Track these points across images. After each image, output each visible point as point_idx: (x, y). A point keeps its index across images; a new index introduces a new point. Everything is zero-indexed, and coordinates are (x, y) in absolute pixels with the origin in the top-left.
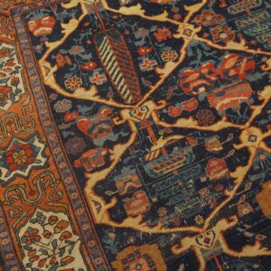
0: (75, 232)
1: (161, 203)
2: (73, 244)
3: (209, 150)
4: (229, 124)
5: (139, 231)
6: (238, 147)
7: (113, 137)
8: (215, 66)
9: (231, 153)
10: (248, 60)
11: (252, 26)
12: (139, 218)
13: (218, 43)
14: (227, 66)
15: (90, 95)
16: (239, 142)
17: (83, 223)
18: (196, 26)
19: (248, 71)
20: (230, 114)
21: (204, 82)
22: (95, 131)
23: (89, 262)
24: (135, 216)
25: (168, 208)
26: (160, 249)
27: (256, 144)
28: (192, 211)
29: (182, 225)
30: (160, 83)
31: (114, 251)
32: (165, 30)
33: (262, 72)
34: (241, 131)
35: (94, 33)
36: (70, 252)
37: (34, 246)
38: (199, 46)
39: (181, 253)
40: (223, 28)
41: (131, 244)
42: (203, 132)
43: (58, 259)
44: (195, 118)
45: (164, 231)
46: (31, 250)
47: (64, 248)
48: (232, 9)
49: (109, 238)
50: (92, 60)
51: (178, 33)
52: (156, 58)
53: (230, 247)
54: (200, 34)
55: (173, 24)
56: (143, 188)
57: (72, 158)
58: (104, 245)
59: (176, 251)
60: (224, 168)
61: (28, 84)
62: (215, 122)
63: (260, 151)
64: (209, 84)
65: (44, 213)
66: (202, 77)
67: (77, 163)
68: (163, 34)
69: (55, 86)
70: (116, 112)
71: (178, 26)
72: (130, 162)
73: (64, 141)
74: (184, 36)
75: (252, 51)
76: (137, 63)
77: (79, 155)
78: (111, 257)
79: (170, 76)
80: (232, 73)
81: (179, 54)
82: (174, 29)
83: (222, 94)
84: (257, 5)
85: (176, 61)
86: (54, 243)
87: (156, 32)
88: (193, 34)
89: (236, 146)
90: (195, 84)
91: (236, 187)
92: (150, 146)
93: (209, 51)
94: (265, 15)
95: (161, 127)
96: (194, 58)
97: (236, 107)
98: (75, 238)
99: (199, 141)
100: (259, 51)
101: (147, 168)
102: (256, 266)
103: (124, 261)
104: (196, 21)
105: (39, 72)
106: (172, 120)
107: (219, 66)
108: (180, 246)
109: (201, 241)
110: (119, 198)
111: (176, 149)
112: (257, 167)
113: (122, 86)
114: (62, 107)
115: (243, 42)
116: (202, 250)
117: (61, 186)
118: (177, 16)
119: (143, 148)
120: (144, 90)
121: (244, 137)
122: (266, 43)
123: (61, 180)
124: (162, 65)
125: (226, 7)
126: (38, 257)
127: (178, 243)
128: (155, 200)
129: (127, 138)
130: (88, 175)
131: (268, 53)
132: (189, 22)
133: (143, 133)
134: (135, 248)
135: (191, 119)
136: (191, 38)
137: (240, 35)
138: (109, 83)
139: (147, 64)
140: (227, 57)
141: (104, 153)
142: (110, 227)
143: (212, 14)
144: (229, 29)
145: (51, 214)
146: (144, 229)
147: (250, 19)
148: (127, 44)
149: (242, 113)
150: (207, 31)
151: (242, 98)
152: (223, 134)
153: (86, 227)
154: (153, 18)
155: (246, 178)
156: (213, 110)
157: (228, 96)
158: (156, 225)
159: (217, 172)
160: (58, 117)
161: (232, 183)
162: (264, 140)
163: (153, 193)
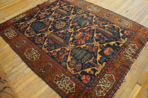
1: (82, 18)
2: (92, 10)
3: (79, 26)
4: (77, 31)
5: (83, 14)
7: (96, 22)
8: (86, 39)
9: (74, 27)
10: (79, 44)
11: (81, 53)
13: (88, 45)
14: (83, 41)
15: (106, 26)
16: (73, 29)
17: (92, 12)
18: (95, 46)
19: (78, 41)
20: (78, 32)
21: (86, 36)
22: (100, 22)
24: (85, 15)
27: (70, 30)
28: (77, 18)
30: (95, 32)
31: (85, 12)
32: (102, 42)
33: (74, 43)
34: (74, 31)
38: (92, 42)
39: (75, 14)
40: (89, 49)
46: (96, 8)
48: (90, 55)
49: (87, 12)
50: (111, 31)
51: (98, 43)
52: (99, 36)
54: (93, 45)
55: (101, 44)
61: (117, 23)
62: (80, 30)
63: (69, 29)
64: (85, 36)
66: (87, 36)
68: (102, 41)
69: (113, 25)
71: (100, 44)
72: (91, 20)
73: (104, 19)
74: (96, 43)
75: (79, 46)
76: (102, 34)
80: (81, 40)
81: (95, 39)
82: (100, 43)
83: (81, 35)
84: (83, 59)
85: (95, 37)
87: (103, 41)
88: (95, 44)
89: (74, 28)
92: (89, 23)
93: (89, 42)
94: (79, 57)
96: (91, 39)
97: (77, 34)
99: (81, 27)
100: (77, 47)
101: (87, 21)
103: (83, 11)
104: (97, 47)
105: (118, 26)
106: (88, 28)
107: (85, 40)
110: (89, 16)
111: (85, 24)
112: (68, 27)
114: (108, 23)
115: (82, 47)
116: (72, 15)
118: (102, 47)
120: (97, 30)
121: (73, 30)
122: (76, 50)
123: (99, 15)
124: (97, 35)
125: (91, 54)
127: (77, 15)
131: (74, 47)
132: (98, 46)
133: (92, 24)
135: (85, 29)
136: (95, 43)
137: (84, 49)
139: (100, 34)
140: (84, 43)
143: (94, 51)
144: (87, 49)
145: (97, 12)
147: (83, 54)
148: (107, 36)
149: (75, 33)
150: (92, 46)
152: (77, 29)
154: (107, 43)
158: (81, 15)
159: (75, 24)
160: (108, 21)
161: (72, 24)
162: (68, 31)
163: (84, 18)
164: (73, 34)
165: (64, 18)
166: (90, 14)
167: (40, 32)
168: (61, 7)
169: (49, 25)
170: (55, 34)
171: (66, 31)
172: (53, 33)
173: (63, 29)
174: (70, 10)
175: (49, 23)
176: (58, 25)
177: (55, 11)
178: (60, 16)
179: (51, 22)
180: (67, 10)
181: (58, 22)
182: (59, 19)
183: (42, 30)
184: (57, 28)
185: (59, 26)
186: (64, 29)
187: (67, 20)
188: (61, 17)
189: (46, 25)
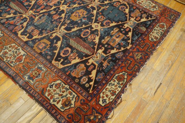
0: (18, 46)
1: (42, 30)
2: (19, 49)
4: (55, 7)
5: (38, 38)
6: (60, 10)
7: (22, 22)
9: (59, 12)
12: (37, 35)
16: (60, 9)
17: (20, 43)
20: (55, 5)
22: (16, 22)
23: (26, 51)
24: (36, 35)
25: (45, 30)
26: (46, 39)
27: (65, 8)
28: (52, 28)
29: (51, 32)
30: (31, 6)
31: (33, 45)
34: (60, 7)
35: (7, 2)
36: (19, 51)
37: (6, 55)
39: (53, 38)
41: (37, 42)
42: (49, 11)
43: (16, 55)
44: (45, 9)
45: (46, 35)
46: (6, 56)
47: (16, 51)
49: (30, 43)
50: (9, 8)
53: (68, 31)
56: (36, 28)
57: (11, 31)
58: (29, 45)
59: (51, 38)
60: (58, 16)
62: (51, 8)
63: (67, 9)
64: (46, 1)
65: (7, 46)
67: (13, 31)
70: (21, 16)
73: (7, 28)
77: (13, 29)
78: (32, 47)
79: (34, 4)
83: (51, 2)
86: (13, 52)
89: (59, 10)
90: (42, 3)
91: (63, 18)
92: (34, 19)
95: (36, 15)
97: (57, 3)
98: (19, 48)
99: (48, 13)
101: (35, 24)
102: (77, 32)
103: (37, 46)
108: (52, 36)
109: (58, 33)
110: (29, 33)
112: (67, 12)
113: (21, 10)
114: (3, 21)
116: (59, 35)
117: (10, 38)
119: (32, 20)
120: (28, 9)
123: (9, 37)
124: (31, 2)
126: (9, 57)
127: (51, 36)
128: (40, 30)
129: (27, 20)
130: (18, 32)
134: (39, 42)
138: (16, 11)
141: (21, 26)
142: (29, 41)
145: (9, 45)
146: (40, 37)
148: (19, 1)
153: (22, 44)
155: (65, 16)
156: (50, 6)
157: (53, 2)
158: (43, 35)
159: (56, 17)
160: (3, 24)
161: (62, 18)
162: (67, 6)
163: (39, 28)
164: (61, 3)
165: (74, 28)
166: (25, 39)
167: (106, 5)
168: (84, 59)
169: (98, 15)
170: (85, 3)
171: (70, 7)
172: (88, 4)
173: (75, 9)
174: (63, 48)
175: (98, 19)
176: (83, 15)
177: (96, 47)
178: (83, 33)
179: (96, 21)
180: (70, 50)
181: (83, 20)
182: (84, 26)
183: (105, 7)
184: (84, 11)
185: (81, 13)
186: (73, 10)
187: (68, 24)
188: (80, 30)
189: (101, 15)
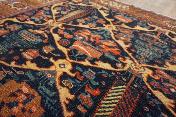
3: (43, 48)
10: (118, 51)
13: (116, 37)
15: (55, 13)
18: (117, 29)
21: (87, 37)
32: (104, 22)
38: (107, 32)
40: (127, 37)
48: (143, 38)
51: (107, 25)
52: (86, 22)
55: (110, 23)
68: (101, 22)
69: (54, 6)
72: (25, 26)
75: (126, 51)
76: (79, 19)
81: (95, 27)
85: (91, 27)
88: (111, 29)
93: (107, 35)
96: (98, 32)
100: (130, 54)
106: (55, 32)
107: (102, 40)
111: (39, 37)
115: (127, 46)
118: (115, 23)
122: (140, 56)
125: (141, 36)
135: (60, 38)
136: (108, 29)
137: (131, 44)
139: (81, 21)
140: (111, 42)
143: (130, 32)
144: (129, 39)
149: (78, 56)
150: (119, 33)
151: (89, 54)
152: (58, 51)
154: (106, 18)
